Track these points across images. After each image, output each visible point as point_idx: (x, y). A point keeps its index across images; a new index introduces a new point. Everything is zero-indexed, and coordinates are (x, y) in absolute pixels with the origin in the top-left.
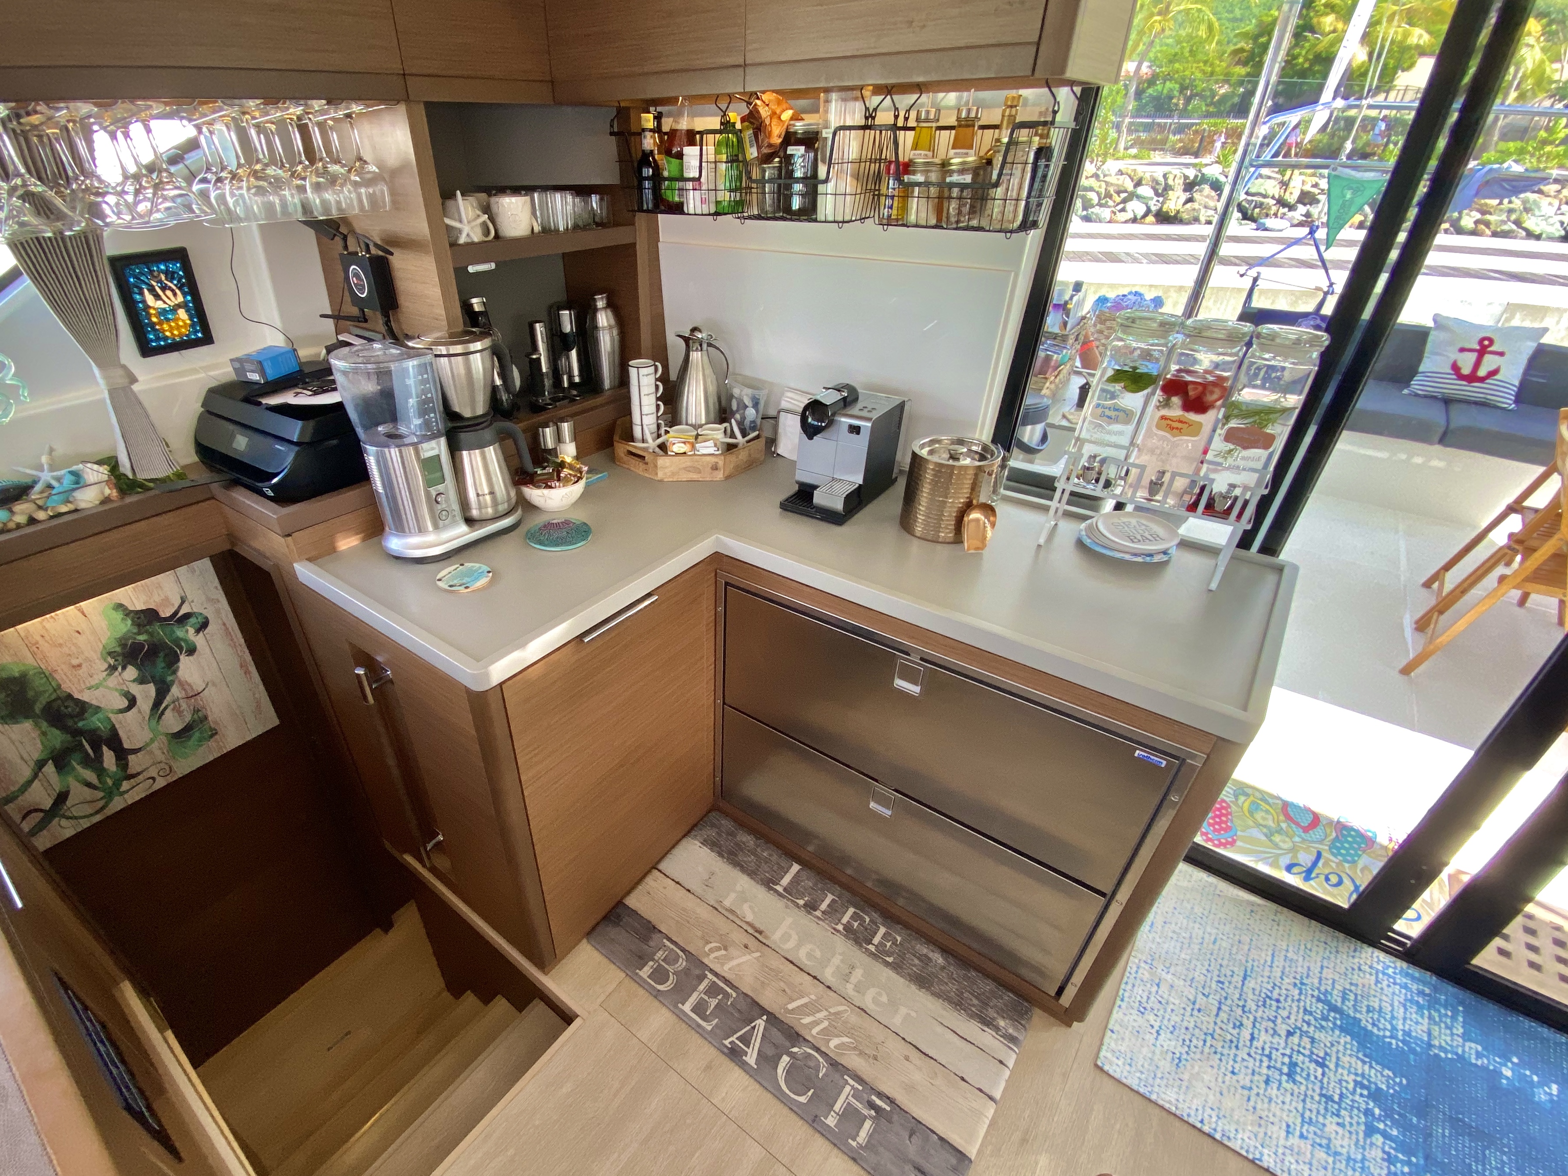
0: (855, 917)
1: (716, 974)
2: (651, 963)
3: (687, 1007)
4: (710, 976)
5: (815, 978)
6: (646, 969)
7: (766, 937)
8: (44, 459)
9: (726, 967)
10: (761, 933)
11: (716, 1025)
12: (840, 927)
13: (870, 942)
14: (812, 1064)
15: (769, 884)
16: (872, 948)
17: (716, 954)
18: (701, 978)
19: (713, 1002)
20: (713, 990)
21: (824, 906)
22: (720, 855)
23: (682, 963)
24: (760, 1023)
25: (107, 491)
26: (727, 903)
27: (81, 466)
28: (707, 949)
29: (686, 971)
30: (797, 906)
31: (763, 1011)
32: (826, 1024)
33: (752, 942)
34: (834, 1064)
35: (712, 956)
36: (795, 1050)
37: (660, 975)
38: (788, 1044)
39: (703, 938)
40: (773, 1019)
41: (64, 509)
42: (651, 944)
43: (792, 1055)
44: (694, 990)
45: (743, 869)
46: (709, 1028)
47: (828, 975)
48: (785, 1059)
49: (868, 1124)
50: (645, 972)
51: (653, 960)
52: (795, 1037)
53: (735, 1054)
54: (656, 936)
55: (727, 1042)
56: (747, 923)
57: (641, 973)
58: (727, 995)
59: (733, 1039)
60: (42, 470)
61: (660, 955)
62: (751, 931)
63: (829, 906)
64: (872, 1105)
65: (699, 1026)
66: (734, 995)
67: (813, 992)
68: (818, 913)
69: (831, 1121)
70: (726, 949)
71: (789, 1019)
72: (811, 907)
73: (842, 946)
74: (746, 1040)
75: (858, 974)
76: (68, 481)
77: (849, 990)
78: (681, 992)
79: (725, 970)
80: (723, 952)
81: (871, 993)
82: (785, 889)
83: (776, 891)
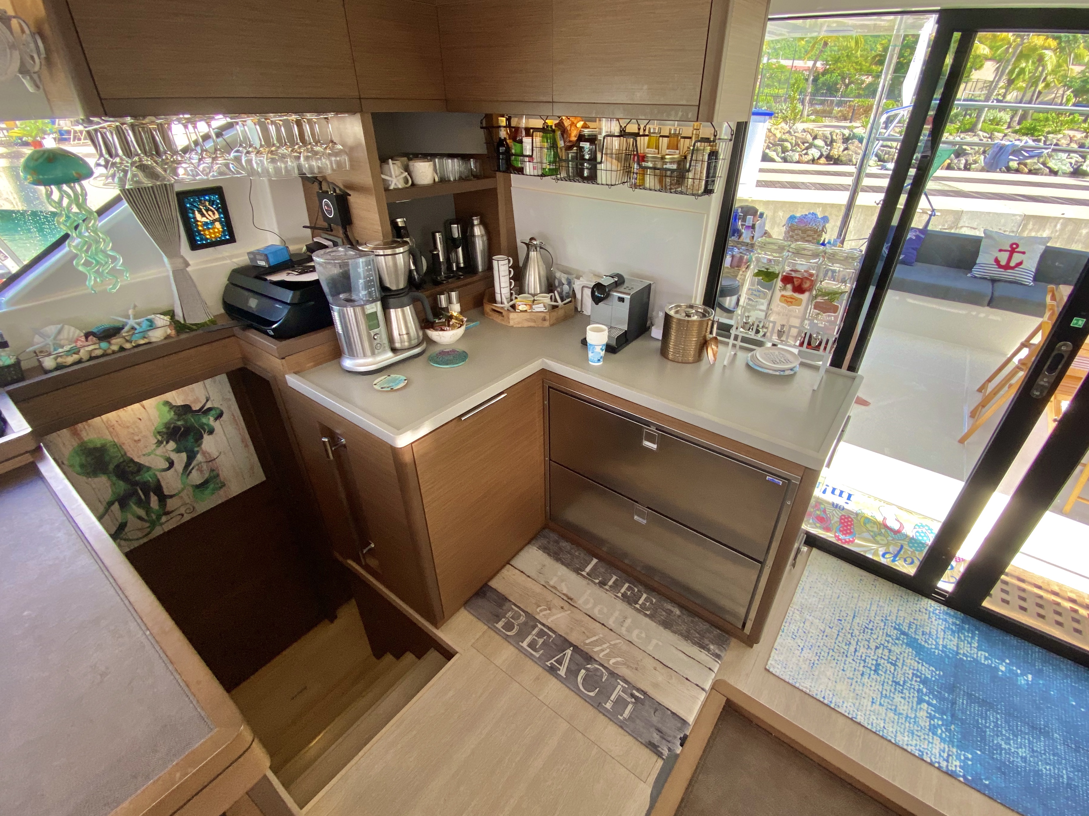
0: (628, 589)
1: (543, 625)
2: (503, 619)
3: (525, 644)
4: (539, 626)
5: (603, 624)
6: (500, 623)
7: (575, 602)
8: (131, 312)
9: (549, 620)
10: (571, 599)
11: (542, 654)
12: (620, 595)
13: (636, 603)
14: (599, 674)
15: (577, 571)
16: (637, 606)
17: (545, 613)
18: (534, 627)
19: (541, 641)
20: (541, 634)
21: (610, 583)
22: (549, 555)
23: (523, 619)
24: (569, 652)
25: (169, 331)
26: (552, 583)
27: (153, 316)
28: (538, 610)
29: (525, 623)
30: (595, 583)
31: (571, 645)
32: (608, 650)
33: (566, 606)
34: (612, 674)
35: (541, 614)
36: (589, 666)
37: (508, 626)
38: (585, 663)
39: (536, 604)
40: (576, 649)
41: (142, 342)
42: (504, 608)
43: (587, 670)
44: (529, 633)
45: (563, 563)
46: (538, 656)
47: (611, 623)
48: (583, 672)
49: (630, 707)
50: (500, 625)
51: (505, 617)
52: (589, 658)
53: (553, 670)
54: (507, 604)
55: (548, 663)
56: (564, 594)
57: (497, 626)
58: (549, 636)
59: (552, 661)
60: (129, 319)
61: (510, 614)
62: (565, 598)
63: (614, 583)
64: (632, 696)
65: (532, 654)
66: (554, 636)
67: (601, 632)
68: (607, 587)
69: (609, 705)
70: (550, 609)
71: (586, 649)
72: (602, 584)
73: (621, 606)
74: (560, 662)
75: (629, 621)
76: (145, 325)
77: (623, 631)
78: (521, 635)
79: (548, 622)
80: (548, 612)
81: (636, 632)
82: (587, 574)
83: (582, 575)
